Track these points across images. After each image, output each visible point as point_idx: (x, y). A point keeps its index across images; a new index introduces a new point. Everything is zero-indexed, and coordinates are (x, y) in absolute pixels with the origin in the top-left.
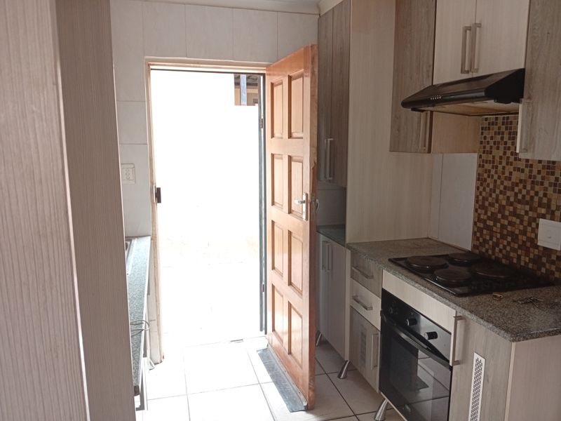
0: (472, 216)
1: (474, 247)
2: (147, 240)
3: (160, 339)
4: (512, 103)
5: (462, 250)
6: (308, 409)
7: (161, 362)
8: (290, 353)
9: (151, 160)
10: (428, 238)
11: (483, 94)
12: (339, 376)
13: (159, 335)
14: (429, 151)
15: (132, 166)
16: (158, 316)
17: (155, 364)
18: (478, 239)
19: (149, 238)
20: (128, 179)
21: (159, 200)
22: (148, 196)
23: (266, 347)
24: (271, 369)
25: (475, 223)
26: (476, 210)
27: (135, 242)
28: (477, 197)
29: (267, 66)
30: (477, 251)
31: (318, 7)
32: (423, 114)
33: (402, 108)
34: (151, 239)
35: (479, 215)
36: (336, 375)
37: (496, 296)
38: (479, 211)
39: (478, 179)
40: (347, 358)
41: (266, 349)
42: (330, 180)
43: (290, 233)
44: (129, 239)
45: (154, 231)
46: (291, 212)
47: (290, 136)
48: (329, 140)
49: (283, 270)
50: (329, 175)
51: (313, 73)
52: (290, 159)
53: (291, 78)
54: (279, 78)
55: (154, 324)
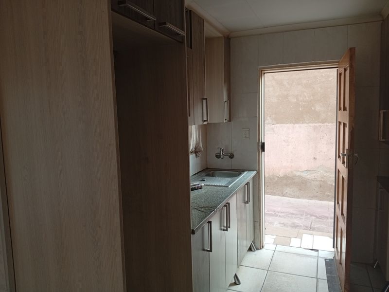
2: (253, 173)
3: (260, 234)
7: (261, 249)
8: (341, 263)
13: (260, 231)
15: (248, 129)
16: (260, 220)
17: (257, 249)
19: (255, 172)
20: (246, 137)
21: (264, 151)
22: (256, 147)
23: (332, 258)
24: (329, 272)
27: (246, 173)
29: (339, 62)
31: (381, 15)
34: (257, 173)
41: (332, 260)
42: (383, 142)
43: (343, 178)
44: (244, 171)
45: (259, 168)
46: (344, 163)
47: (345, 109)
48: (382, 111)
49: (340, 203)
50: (382, 137)
51: (351, 67)
52: (345, 125)
53: (345, 70)
54: (342, 70)
55: (257, 224)
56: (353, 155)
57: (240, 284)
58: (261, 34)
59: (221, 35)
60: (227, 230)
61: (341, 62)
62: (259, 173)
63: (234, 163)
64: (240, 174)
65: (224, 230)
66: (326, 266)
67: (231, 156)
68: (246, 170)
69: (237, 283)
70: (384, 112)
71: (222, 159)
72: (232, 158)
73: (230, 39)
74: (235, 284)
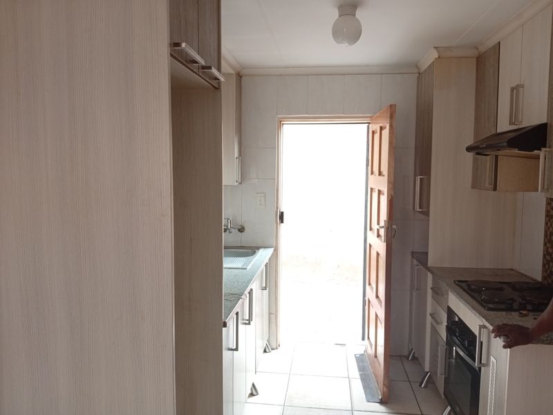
0: (542, 249)
1: (544, 278)
2: (270, 251)
3: (277, 330)
4: (536, 151)
5: (534, 280)
6: (382, 402)
7: (277, 348)
8: (376, 356)
9: (277, 190)
10: (512, 269)
11: (506, 144)
12: (420, 385)
13: (277, 326)
14: (495, 189)
15: (264, 195)
16: (276, 311)
17: (272, 349)
18: (546, 271)
19: (272, 249)
20: (260, 204)
21: (282, 222)
22: (273, 218)
23: (363, 353)
24: (362, 369)
25: (544, 256)
26: (545, 244)
27: (261, 251)
28: (546, 232)
29: (371, 117)
30: (546, 282)
31: (417, 67)
32: (488, 158)
33: (467, 153)
34: (275, 250)
35: (548, 248)
36: (418, 384)
37: (522, 313)
38: (548, 245)
39: (547, 216)
40: (427, 369)
41: (363, 354)
42: (420, 212)
43: (378, 254)
44: (258, 248)
45: (277, 244)
46: (379, 236)
47: (380, 174)
48: (419, 177)
49: (374, 285)
50: (418, 207)
51: (391, 126)
52: (380, 192)
53: (381, 129)
54: (376, 127)
55: (273, 317)
56: (391, 227)
57: (257, 394)
58: (280, 75)
59: (233, 72)
60: (249, 324)
61: (376, 117)
62: (276, 250)
63: (245, 239)
64: (254, 253)
65: (246, 324)
66: (357, 362)
67: (241, 230)
68: (262, 247)
69: (254, 393)
70: (421, 178)
71: (230, 233)
72: (242, 232)
73: (241, 77)
74: (252, 395)
